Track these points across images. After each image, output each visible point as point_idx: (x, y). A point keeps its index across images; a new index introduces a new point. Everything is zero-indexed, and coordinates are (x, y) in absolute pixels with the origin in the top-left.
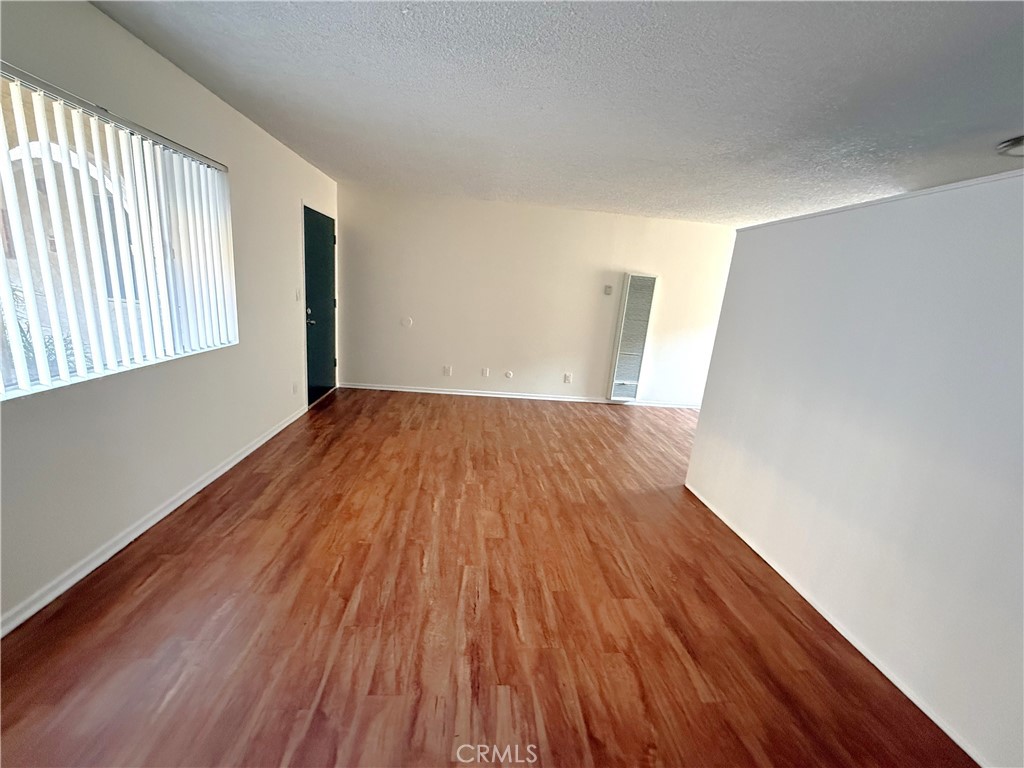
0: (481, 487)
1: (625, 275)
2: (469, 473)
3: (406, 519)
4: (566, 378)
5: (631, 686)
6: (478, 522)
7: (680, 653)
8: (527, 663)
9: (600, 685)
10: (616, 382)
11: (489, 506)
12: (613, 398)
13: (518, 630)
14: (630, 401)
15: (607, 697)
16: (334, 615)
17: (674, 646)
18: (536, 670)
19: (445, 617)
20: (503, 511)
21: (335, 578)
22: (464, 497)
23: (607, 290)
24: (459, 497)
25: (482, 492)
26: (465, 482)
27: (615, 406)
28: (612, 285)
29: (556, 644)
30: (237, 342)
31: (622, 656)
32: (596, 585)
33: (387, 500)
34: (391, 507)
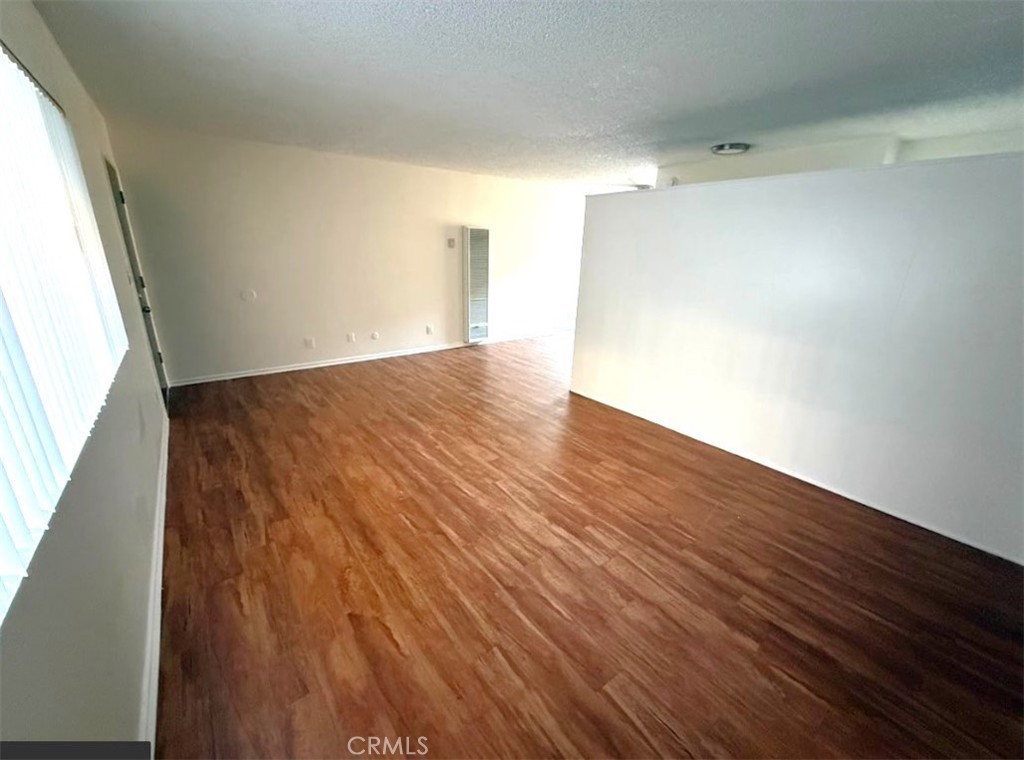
0: (444, 432)
1: (463, 229)
2: (421, 426)
3: (415, 472)
4: (428, 331)
8: (585, 511)
10: (471, 326)
12: (471, 341)
14: (483, 341)
16: (446, 544)
18: (595, 513)
19: (518, 513)
21: (414, 526)
22: (440, 443)
23: (451, 243)
24: (437, 444)
25: (449, 435)
26: (427, 433)
27: (473, 347)
28: (453, 237)
29: (590, 497)
33: (380, 465)
34: (390, 468)
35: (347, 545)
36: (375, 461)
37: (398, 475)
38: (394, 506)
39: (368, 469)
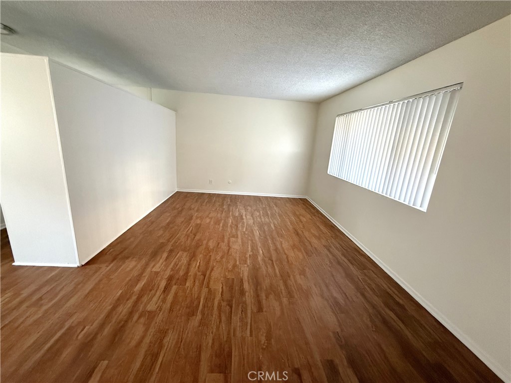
0: (238, 263)
2: (246, 274)
6: (241, 243)
11: (235, 250)
20: (228, 248)
22: (248, 256)
25: (238, 259)
26: (248, 266)
33: (286, 254)
34: (281, 251)
35: (303, 233)
36: (287, 258)
37: (279, 246)
38: (286, 237)
39: (292, 254)
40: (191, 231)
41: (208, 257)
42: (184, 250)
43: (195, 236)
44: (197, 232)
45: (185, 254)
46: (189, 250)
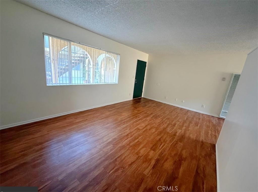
1: (232, 74)
4: (202, 106)
5: (132, 160)
7: (151, 164)
9: (127, 156)
10: (222, 111)
12: (220, 116)
13: (124, 141)
15: (126, 158)
17: (152, 163)
18: (120, 147)
23: (224, 79)
27: (221, 119)
28: (226, 77)
29: (128, 147)
30: (117, 83)
31: (137, 156)
32: (149, 145)
40: (161, 144)
41: (158, 126)
42: (168, 133)
43: (160, 139)
44: (157, 141)
45: (168, 131)
46: (166, 132)
